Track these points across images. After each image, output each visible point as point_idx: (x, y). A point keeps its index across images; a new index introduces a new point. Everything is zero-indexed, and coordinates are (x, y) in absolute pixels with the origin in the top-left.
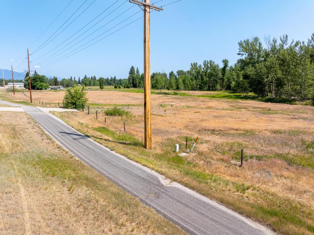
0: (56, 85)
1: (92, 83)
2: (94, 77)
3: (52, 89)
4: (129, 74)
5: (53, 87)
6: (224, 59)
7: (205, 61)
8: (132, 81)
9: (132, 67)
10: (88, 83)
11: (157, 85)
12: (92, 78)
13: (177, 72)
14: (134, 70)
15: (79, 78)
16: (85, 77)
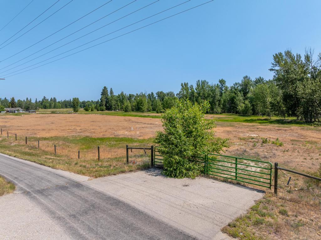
0: (12, 107)
1: (53, 105)
2: (54, 98)
3: (8, 111)
4: (101, 95)
5: (9, 109)
6: (221, 79)
7: (199, 81)
8: (105, 103)
9: (105, 87)
10: (48, 105)
11: (143, 108)
12: (51, 100)
13: (156, 94)
14: (107, 91)
15: (36, 100)
16: (44, 99)
